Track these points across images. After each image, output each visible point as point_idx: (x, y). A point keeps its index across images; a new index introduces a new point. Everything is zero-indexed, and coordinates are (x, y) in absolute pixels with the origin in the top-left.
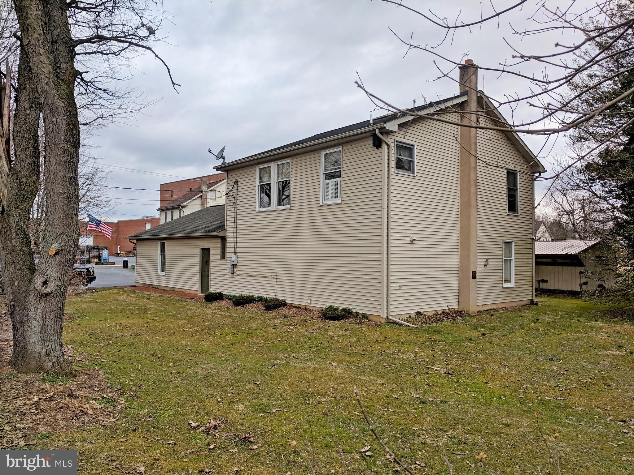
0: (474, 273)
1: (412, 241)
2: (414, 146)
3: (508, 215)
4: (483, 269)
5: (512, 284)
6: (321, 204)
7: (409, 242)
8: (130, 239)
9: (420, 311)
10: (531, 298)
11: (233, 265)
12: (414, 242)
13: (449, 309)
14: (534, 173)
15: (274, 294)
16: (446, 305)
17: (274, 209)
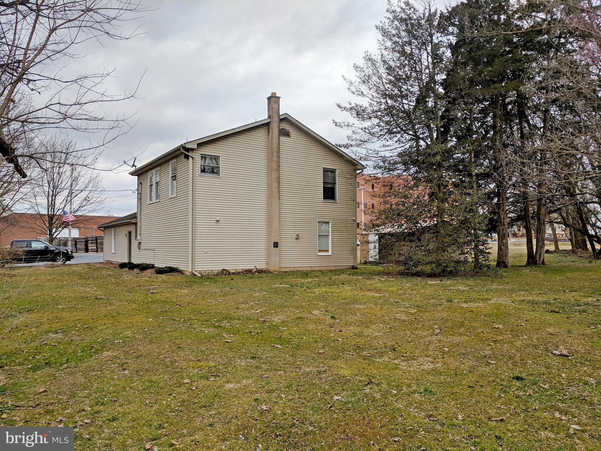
0: (275, 244)
1: (218, 221)
2: (219, 157)
3: (323, 202)
4: (295, 241)
5: (330, 253)
6: (170, 197)
7: (215, 222)
8: (99, 228)
9: (224, 268)
10: (353, 264)
11: (139, 243)
12: (219, 222)
13: (256, 268)
14: (356, 170)
15: (153, 261)
16: (254, 265)
17: (154, 202)
